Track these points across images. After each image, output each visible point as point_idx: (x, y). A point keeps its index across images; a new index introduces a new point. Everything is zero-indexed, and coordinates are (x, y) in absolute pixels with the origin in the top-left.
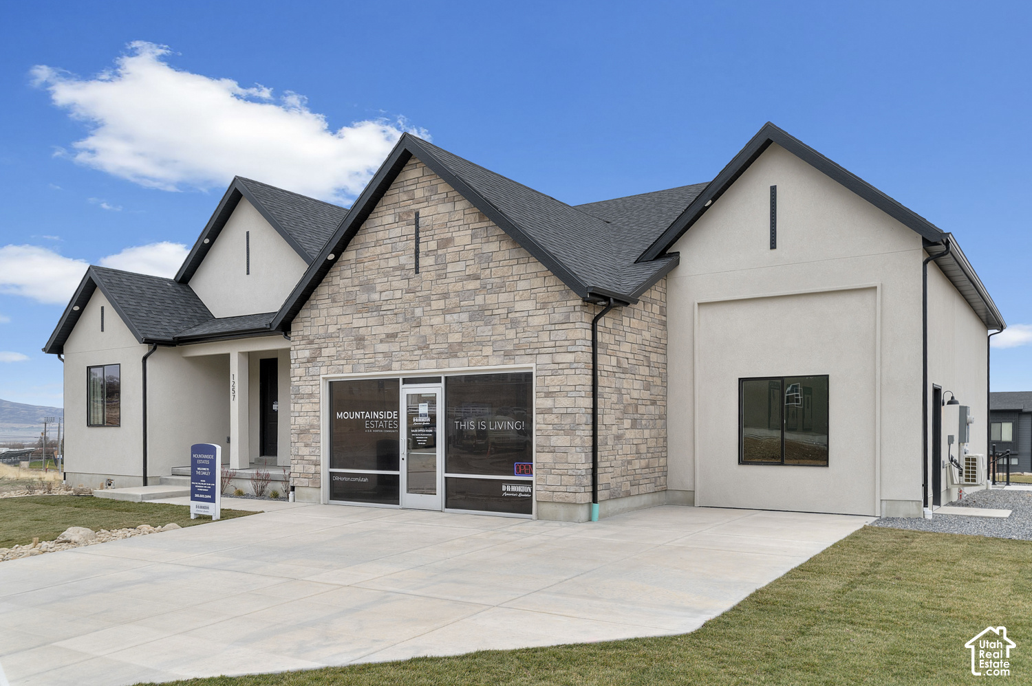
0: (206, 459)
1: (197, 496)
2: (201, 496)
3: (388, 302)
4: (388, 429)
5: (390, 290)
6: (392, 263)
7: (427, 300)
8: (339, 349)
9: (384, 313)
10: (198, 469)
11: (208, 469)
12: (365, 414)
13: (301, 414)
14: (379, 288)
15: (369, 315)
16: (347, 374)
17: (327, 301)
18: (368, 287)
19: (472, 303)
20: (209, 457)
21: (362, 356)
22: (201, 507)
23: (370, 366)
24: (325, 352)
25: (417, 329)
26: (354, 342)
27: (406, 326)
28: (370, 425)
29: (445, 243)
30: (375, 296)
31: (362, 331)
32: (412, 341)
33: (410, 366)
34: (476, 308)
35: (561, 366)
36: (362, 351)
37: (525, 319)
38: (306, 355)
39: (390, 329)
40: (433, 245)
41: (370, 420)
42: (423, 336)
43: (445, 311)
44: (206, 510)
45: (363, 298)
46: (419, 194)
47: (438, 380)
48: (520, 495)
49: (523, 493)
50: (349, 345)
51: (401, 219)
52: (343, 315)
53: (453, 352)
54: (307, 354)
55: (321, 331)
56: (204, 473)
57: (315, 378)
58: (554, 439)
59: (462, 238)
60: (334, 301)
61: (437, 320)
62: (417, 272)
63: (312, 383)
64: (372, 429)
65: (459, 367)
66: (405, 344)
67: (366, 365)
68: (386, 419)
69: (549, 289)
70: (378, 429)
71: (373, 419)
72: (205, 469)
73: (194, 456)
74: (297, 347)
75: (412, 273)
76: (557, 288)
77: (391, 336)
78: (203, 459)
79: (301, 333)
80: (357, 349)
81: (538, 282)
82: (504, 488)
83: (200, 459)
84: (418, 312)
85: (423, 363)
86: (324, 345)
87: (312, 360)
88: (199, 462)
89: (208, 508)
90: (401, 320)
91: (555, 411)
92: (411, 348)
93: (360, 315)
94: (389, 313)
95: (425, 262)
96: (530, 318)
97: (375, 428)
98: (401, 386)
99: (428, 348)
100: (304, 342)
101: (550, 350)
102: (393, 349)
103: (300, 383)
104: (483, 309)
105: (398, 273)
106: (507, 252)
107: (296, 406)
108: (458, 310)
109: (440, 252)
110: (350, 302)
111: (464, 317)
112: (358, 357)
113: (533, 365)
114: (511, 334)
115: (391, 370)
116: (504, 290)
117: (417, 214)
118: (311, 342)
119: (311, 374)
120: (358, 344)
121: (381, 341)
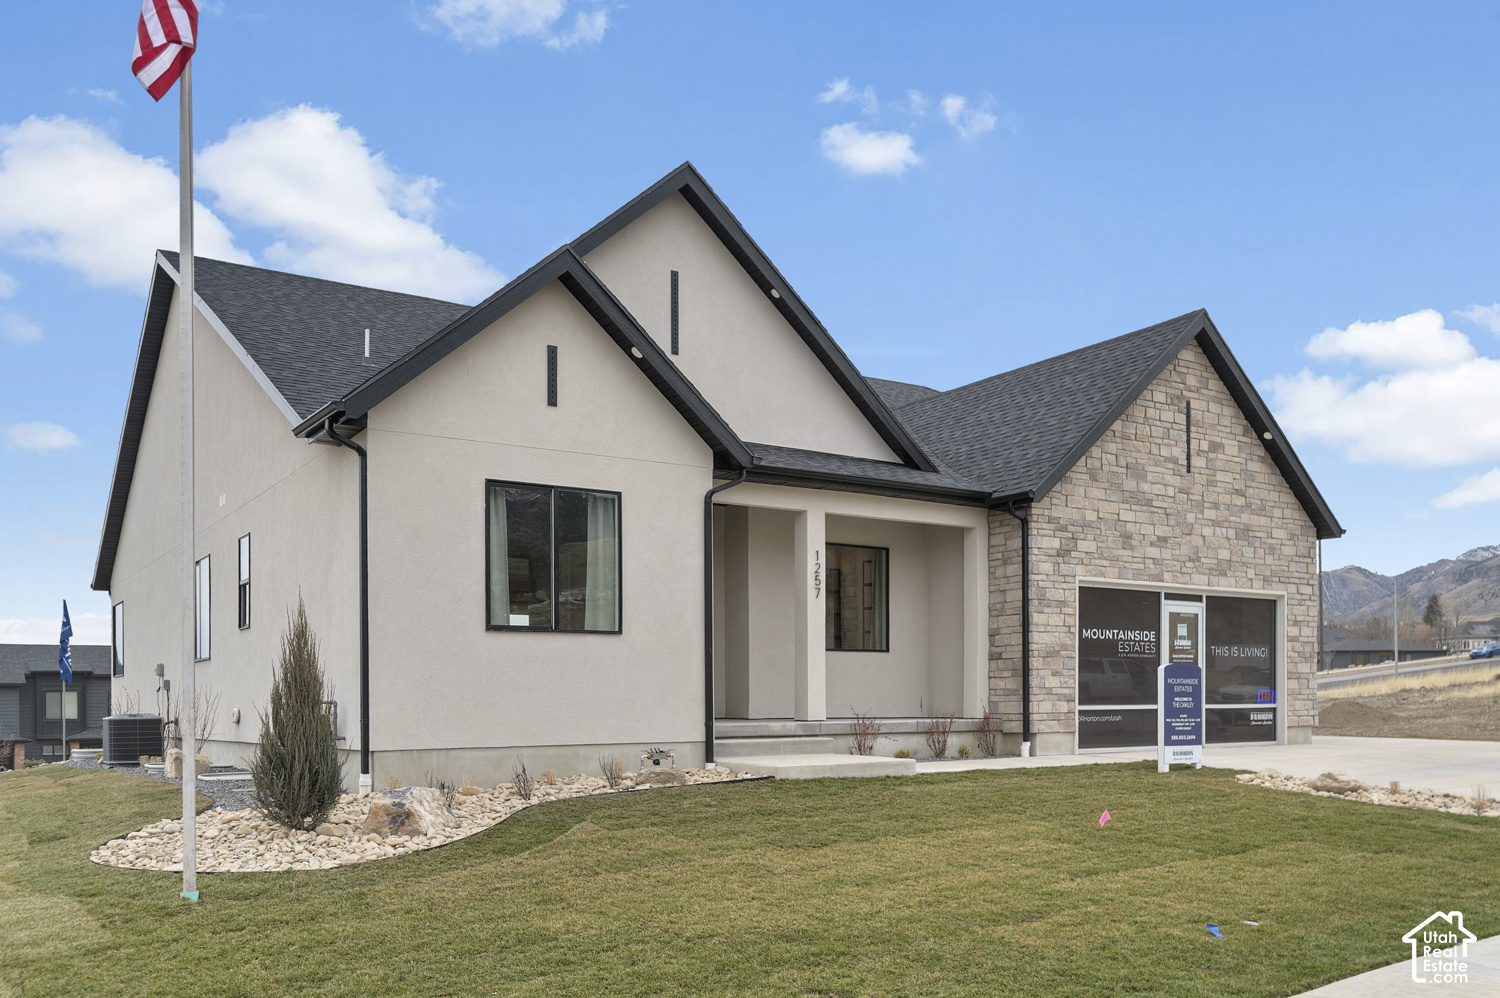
0: (1188, 685)
1: (1174, 738)
2: (1181, 737)
3: (1160, 498)
4: (1144, 653)
5: (1161, 482)
6: (1165, 452)
7: (1200, 506)
8: (1100, 544)
9: (1155, 510)
10: (1176, 699)
11: (1190, 699)
12: (1118, 634)
13: (1049, 628)
14: (1150, 477)
15: (1138, 508)
16: (1111, 580)
17: (1084, 476)
18: (1136, 471)
19: (1238, 520)
20: (1192, 682)
21: (1130, 559)
22: (1181, 753)
23: (1138, 574)
24: (1083, 546)
25: (1188, 538)
26: (1120, 539)
27: (1178, 531)
28: (1124, 648)
29: (1215, 447)
30: (1146, 487)
31: (1130, 527)
32: (1185, 550)
33: (1181, 579)
34: (1242, 526)
35: (1304, 597)
36: (1130, 553)
37: (1278, 547)
38: (1054, 546)
39: (1162, 531)
40: (1205, 446)
41: (1125, 641)
42: (1194, 547)
43: (1215, 524)
44: (1188, 757)
45: (1130, 484)
46: (1191, 381)
47: (1198, 598)
48: (1265, 723)
49: (1267, 721)
50: (1114, 542)
51: (1173, 404)
52: (1106, 500)
53: (1221, 569)
54: (1056, 543)
55: (1076, 516)
56: (1185, 705)
57: (1068, 579)
58: (1300, 665)
59: (1231, 447)
60: (1094, 478)
61: (1207, 531)
62: (1189, 471)
63: (1064, 586)
64: (1127, 653)
65: (1226, 587)
66: (1177, 552)
67: (1135, 572)
68: (1143, 641)
69: (1296, 522)
70: (1133, 653)
71: (1127, 640)
72: (1186, 699)
73: (1170, 681)
74: (1042, 532)
75: (1184, 470)
76: (1300, 523)
77: (1163, 540)
78: (1184, 685)
79: (1046, 512)
80: (1124, 548)
81: (1288, 513)
82: (1253, 717)
83: (1178, 685)
84: (1190, 517)
85: (1196, 577)
86: (1082, 536)
87: (1063, 553)
88: (1177, 689)
89: (1191, 753)
90: (1172, 522)
91: (1301, 639)
92: (1183, 558)
93: (1128, 506)
94: (1160, 511)
95: (1198, 462)
96: (1282, 547)
97: (1130, 652)
98: (1164, 602)
99: (1199, 561)
100: (1052, 526)
101: (1297, 581)
102: (1165, 556)
103: (1049, 584)
104: (1248, 529)
105: (1171, 466)
106: (1267, 476)
107: (1042, 616)
108: (1227, 524)
109: (1211, 455)
110: (1115, 485)
111: (1231, 533)
112: (1126, 559)
113: (1285, 593)
114: (1269, 559)
115: (1162, 581)
116: (1263, 513)
117: (1188, 404)
118: (1064, 529)
119: (1064, 573)
120: (1124, 543)
121: (1152, 544)
